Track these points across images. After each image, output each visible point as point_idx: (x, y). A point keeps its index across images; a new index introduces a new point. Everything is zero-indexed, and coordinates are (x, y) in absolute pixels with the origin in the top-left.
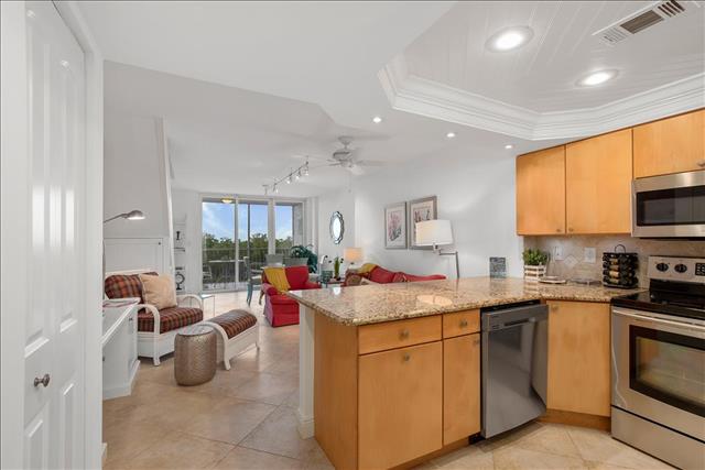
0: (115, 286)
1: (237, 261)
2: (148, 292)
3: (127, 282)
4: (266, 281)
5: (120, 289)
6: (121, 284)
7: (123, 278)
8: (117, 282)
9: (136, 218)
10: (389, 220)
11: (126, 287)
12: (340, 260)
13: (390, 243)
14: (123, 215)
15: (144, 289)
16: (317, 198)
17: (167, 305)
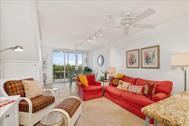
0: (10, 87)
1: (65, 72)
2: (27, 89)
3: (17, 84)
4: (79, 81)
5: (12, 88)
6: (13, 86)
7: (14, 82)
8: (11, 84)
9: (19, 50)
10: (129, 57)
11: (15, 87)
12: (107, 72)
13: (129, 66)
14: (11, 48)
15: (25, 88)
16: (92, 50)
17: (37, 95)
